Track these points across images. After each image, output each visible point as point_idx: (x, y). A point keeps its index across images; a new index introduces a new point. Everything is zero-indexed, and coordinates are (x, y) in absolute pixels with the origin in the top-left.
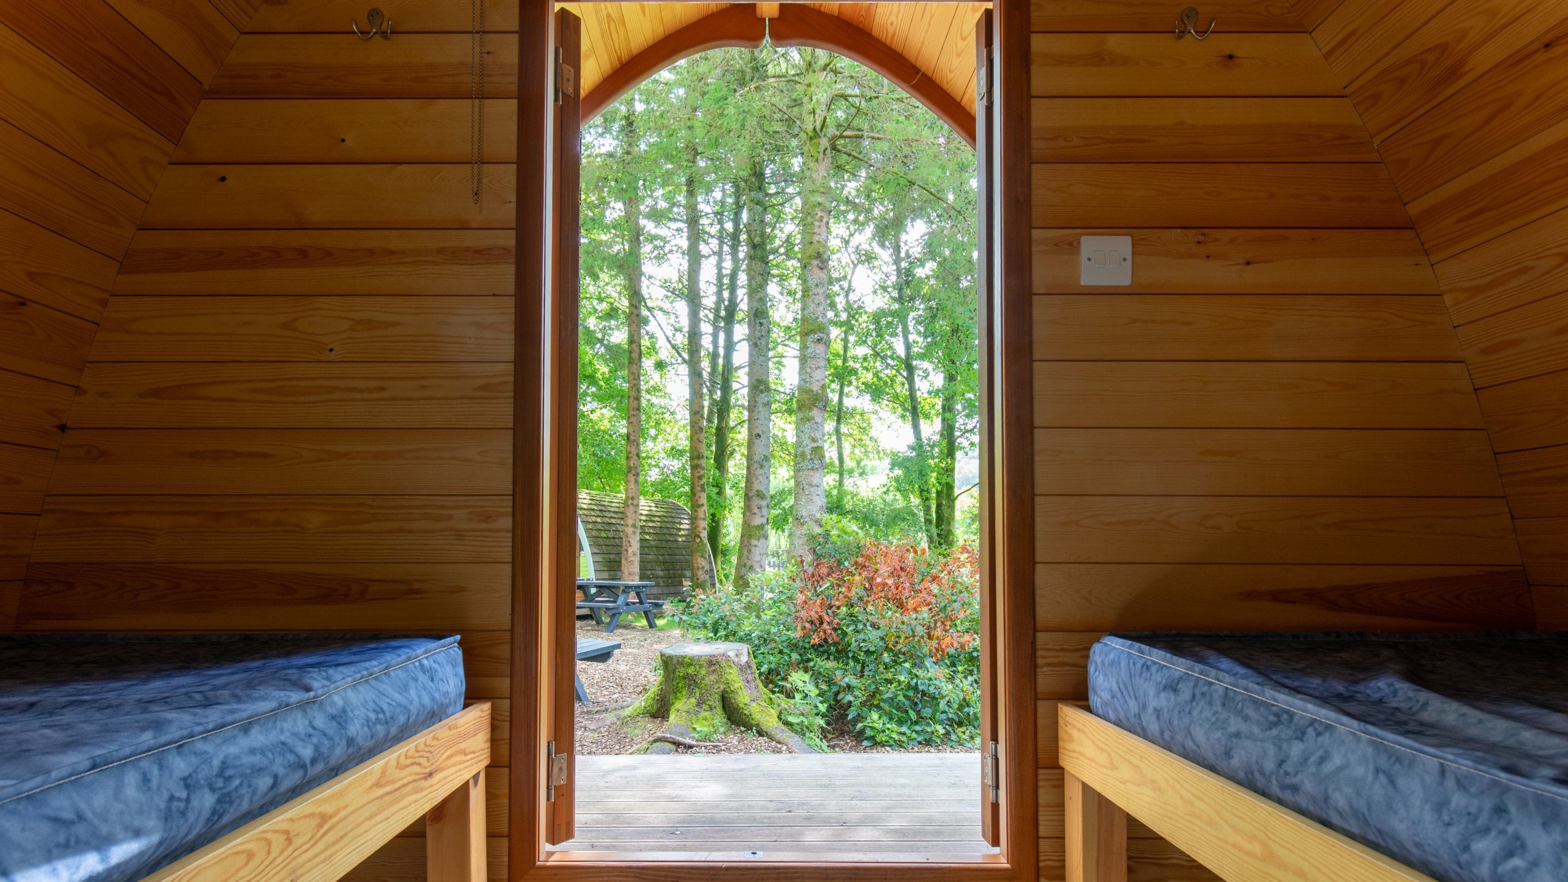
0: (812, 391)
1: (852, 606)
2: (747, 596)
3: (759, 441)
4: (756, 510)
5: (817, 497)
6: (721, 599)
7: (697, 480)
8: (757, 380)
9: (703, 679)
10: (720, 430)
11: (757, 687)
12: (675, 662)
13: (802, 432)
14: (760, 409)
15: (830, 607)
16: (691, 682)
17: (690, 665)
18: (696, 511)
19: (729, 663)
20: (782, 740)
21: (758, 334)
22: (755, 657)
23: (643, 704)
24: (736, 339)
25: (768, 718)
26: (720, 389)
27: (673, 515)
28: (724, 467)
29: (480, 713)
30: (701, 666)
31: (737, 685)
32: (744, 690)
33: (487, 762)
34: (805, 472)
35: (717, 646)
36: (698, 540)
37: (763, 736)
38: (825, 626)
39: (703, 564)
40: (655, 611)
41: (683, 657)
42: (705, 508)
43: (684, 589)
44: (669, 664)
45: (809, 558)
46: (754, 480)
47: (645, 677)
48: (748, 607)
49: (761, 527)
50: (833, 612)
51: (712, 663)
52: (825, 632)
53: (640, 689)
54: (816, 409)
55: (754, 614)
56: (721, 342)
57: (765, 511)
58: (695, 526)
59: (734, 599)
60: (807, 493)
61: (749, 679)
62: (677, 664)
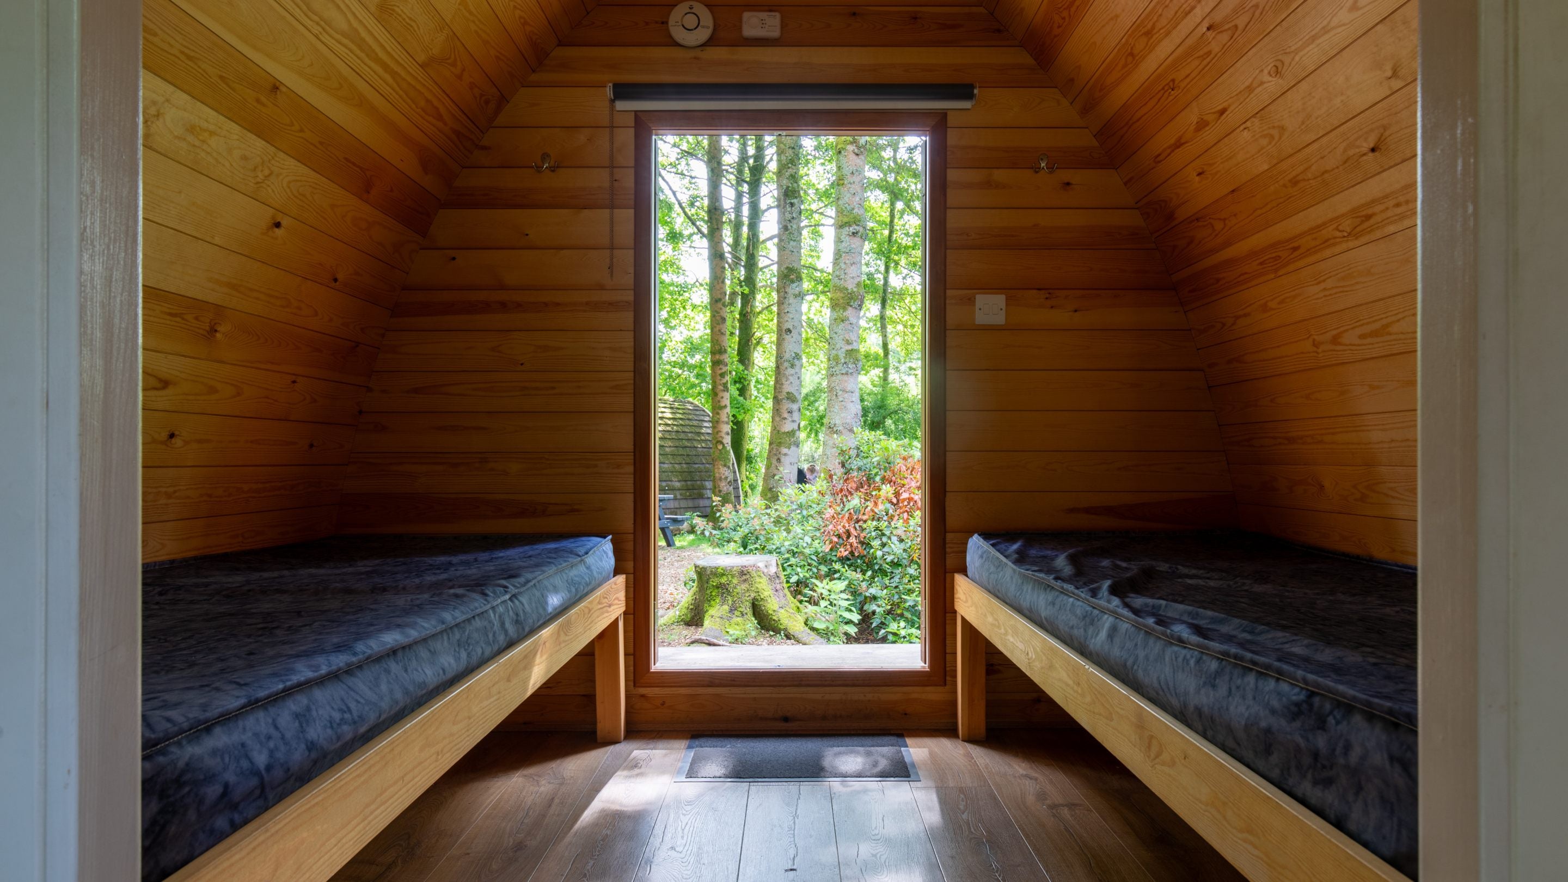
0: (847, 289)
1: (878, 520)
2: (776, 510)
3: (790, 336)
4: (786, 415)
5: (852, 404)
6: (750, 514)
7: (719, 378)
8: (787, 268)
9: (735, 588)
10: (744, 315)
11: (785, 596)
12: (709, 572)
13: (836, 333)
14: (791, 301)
15: (858, 521)
16: (723, 589)
17: (723, 575)
18: (718, 414)
19: (759, 573)
20: (807, 641)
21: (788, 216)
22: (784, 570)
23: (678, 613)
24: (763, 206)
25: (795, 623)
26: (745, 267)
27: (690, 417)
28: (749, 360)
29: (621, 579)
30: (733, 576)
31: (766, 594)
32: (773, 598)
33: (623, 609)
34: (840, 377)
35: (747, 558)
36: (720, 447)
37: (790, 639)
38: (852, 540)
39: (726, 473)
40: (671, 528)
41: (717, 568)
42: (728, 410)
43: (714, 504)
44: (704, 576)
45: (839, 471)
46: (784, 380)
47: (671, 594)
48: (777, 522)
49: (792, 433)
50: (860, 526)
51: (744, 573)
52: (851, 546)
53: (667, 605)
54: (850, 308)
55: (783, 528)
56: (746, 210)
57: (796, 416)
58: (717, 430)
59: (762, 514)
60: (841, 399)
61: (778, 588)
62: (711, 574)
